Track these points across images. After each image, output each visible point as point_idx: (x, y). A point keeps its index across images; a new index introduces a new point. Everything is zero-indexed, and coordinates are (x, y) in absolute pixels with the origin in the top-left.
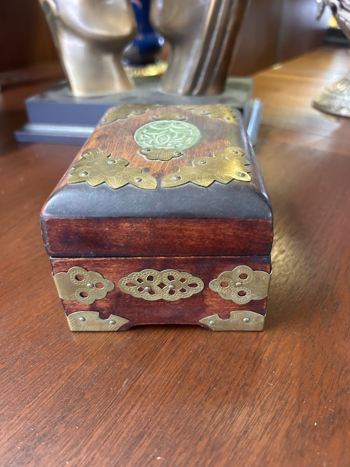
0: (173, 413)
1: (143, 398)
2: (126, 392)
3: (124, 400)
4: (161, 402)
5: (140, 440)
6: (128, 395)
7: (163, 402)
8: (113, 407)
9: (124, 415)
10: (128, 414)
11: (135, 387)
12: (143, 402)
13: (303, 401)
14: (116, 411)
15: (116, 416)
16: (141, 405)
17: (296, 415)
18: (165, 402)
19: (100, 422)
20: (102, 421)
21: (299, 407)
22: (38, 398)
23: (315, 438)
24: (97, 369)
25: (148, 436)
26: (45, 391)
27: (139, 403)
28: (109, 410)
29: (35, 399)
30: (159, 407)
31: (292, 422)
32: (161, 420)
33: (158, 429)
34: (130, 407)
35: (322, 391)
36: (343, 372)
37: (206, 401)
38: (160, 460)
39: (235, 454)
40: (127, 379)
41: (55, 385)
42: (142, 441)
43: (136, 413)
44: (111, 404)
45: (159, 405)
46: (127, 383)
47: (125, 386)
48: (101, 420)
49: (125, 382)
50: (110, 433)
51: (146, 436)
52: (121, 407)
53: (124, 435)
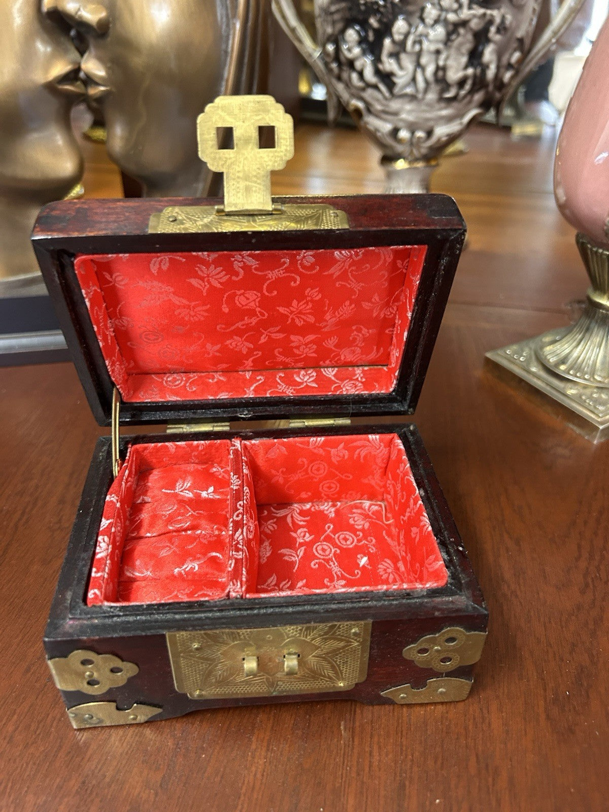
0: (421, 743)
1: (376, 739)
2: (351, 739)
3: (356, 751)
4: (400, 735)
5: (405, 790)
6: (356, 743)
7: (402, 734)
8: (347, 766)
9: (367, 769)
10: (370, 766)
11: (358, 730)
12: (379, 742)
13: (543, 672)
14: (354, 769)
15: (358, 775)
16: (380, 747)
17: (545, 690)
18: (404, 733)
19: (344, 790)
20: (347, 788)
21: (543, 679)
22: (245, 795)
23: (574, 708)
24: (296, 725)
25: (410, 783)
26: (246, 782)
27: (375, 747)
28: (344, 771)
29: (242, 798)
30: (401, 742)
31: (545, 701)
32: (413, 756)
33: (415, 769)
34: (368, 755)
35: (555, 654)
36: (564, 624)
37: (447, 713)
38: (440, 802)
39: (511, 760)
40: (342, 723)
41: (254, 769)
42: (407, 791)
43: (380, 761)
44: (344, 763)
45: (400, 739)
46: (345, 728)
47: (345, 732)
48: (345, 787)
49: (342, 727)
50: (365, 799)
51: (407, 783)
52: (358, 762)
53: (383, 793)
